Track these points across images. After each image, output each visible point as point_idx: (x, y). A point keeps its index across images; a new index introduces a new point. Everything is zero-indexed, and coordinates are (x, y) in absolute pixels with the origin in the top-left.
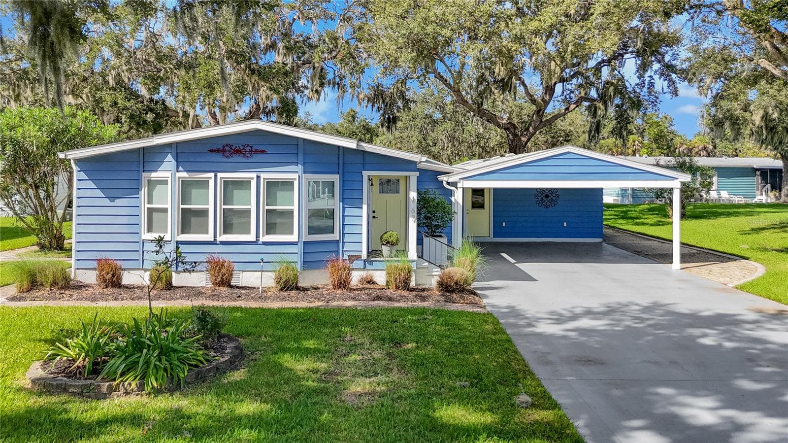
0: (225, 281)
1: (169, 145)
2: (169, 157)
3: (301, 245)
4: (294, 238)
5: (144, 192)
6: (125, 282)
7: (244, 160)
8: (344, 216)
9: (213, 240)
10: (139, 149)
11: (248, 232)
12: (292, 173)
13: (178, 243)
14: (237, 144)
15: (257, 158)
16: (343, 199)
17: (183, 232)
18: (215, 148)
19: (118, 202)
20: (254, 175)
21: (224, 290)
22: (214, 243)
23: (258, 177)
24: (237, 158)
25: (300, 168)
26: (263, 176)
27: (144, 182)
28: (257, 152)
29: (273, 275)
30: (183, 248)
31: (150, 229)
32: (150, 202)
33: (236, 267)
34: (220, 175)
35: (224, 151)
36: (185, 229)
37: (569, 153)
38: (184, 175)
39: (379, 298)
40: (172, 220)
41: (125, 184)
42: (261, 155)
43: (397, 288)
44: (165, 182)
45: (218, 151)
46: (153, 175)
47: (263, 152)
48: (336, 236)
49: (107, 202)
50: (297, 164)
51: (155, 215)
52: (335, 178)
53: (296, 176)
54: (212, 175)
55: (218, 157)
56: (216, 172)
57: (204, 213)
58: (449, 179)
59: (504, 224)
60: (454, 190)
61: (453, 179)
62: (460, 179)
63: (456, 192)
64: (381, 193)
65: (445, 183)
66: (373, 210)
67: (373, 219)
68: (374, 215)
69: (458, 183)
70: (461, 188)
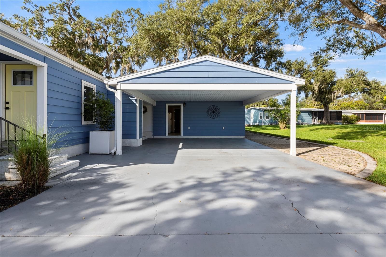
37: (207, 61)
58: (109, 82)
59: (189, 128)
60: (114, 92)
61: (112, 82)
62: (118, 82)
63: (116, 93)
64: (15, 84)
65: (106, 86)
66: (7, 101)
67: (7, 110)
68: (7, 106)
69: (117, 86)
70: (120, 90)
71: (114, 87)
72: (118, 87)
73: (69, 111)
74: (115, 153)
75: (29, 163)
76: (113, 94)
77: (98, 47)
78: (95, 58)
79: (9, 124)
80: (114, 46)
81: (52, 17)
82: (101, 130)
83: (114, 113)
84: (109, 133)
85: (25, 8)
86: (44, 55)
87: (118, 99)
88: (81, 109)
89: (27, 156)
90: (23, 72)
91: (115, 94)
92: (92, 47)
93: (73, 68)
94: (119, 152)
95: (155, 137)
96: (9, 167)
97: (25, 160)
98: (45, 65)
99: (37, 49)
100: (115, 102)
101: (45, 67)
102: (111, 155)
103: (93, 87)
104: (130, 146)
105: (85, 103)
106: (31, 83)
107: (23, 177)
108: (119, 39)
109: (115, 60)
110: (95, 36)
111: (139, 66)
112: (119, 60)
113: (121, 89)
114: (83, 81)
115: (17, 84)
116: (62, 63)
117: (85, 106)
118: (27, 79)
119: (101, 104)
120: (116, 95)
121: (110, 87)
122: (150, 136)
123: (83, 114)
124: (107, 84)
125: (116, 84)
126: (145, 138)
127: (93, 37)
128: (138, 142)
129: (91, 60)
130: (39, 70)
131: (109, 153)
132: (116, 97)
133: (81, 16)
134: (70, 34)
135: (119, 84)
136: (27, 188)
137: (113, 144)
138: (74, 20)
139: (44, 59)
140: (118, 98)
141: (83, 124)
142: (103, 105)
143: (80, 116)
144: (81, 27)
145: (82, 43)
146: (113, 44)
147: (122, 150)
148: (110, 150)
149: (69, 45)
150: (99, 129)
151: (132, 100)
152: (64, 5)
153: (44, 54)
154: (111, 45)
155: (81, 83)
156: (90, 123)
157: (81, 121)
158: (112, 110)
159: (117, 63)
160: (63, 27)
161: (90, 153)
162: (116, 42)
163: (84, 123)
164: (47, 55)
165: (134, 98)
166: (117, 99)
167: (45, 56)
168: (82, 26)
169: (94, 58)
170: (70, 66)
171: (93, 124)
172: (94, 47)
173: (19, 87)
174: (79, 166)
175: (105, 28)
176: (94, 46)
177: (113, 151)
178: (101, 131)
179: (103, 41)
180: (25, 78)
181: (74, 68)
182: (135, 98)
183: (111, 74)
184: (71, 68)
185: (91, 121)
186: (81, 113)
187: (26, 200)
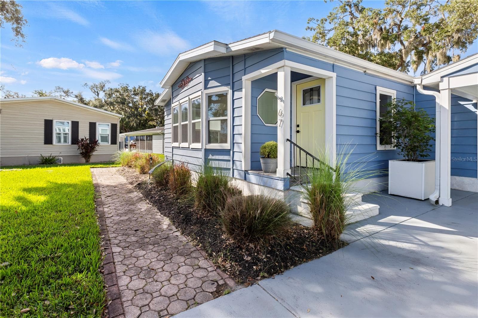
3: (203, 151)
4: (201, 145)
8: (233, 127)
9: (179, 146)
14: (185, 78)
15: (190, 85)
18: (180, 84)
23: (189, 99)
24: (185, 88)
25: (203, 86)
26: (191, 97)
28: (190, 80)
35: (182, 85)
47: (192, 79)
48: (228, 146)
52: (227, 90)
53: (201, 93)
55: (181, 90)
58: (423, 81)
60: (434, 95)
61: (431, 79)
62: (442, 77)
63: (439, 97)
64: (304, 105)
65: (418, 88)
66: (297, 124)
67: (298, 134)
68: (298, 129)
69: (440, 84)
70: (447, 89)
71: (435, 88)
72: (443, 86)
73: (359, 132)
74: (437, 202)
75: (322, 205)
76: (433, 98)
77: (388, 39)
78: (385, 56)
79: (301, 150)
80: (414, 30)
81: (332, 26)
82: (407, 158)
83: (435, 132)
84: (423, 165)
85: (309, 28)
86: (332, 63)
87: (443, 107)
88: (376, 128)
89: (321, 195)
90: (312, 90)
91: (435, 100)
92: (379, 43)
93: (365, 72)
94: (446, 200)
96: (301, 200)
97: (318, 199)
98: (334, 75)
99: (326, 57)
100: (436, 113)
101: (333, 78)
102: (426, 202)
103: (392, 93)
104: (460, 189)
105: (382, 118)
106: (319, 101)
107: (316, 221)
108: (423, 15)
109: (415, 50)
110: (383, 27)
111: (461, 48)
112: (423, 48)
113: (449, 89)
114: (378, 88)
115: (306, 103)
116: (353, 67)
117: (381, 122)
118: (315, 98)
119: (409, 118)
120: (437, 101)
121: (425, 88)
123: (378, 135)
124: (419, 84)
125: (439, 79)
127: (381, 29)
129: (379, 60)
130: (327, 82)
131: (423, 199)
132: (439, 104)
133: (364, 9)
134: (352, 36)
135: (446, 79)
136: (321, 238)
138: (356, 18)
139: (333, 68)
140: (442, 105)
141: (378, 150)
142: (413, 119)
143: (375, 137)
144: (366, 22)
145: (366, 43)
146: (413, 26)
147: (451, 198)
148: (428, 194)
149: (352, 50)
150: (402, 157)
151: (465, 105)
152: (345, 4)
153: (332, 61)
154: (409, 29)
155: (375, 91)
156: (388, 147)
157: (376, 145)
158: (430, 126)
159: (419, 54)
160: (344, 31)
161: (389, 193)
162: (418, 22)
163: (379, 148)
164: (336, 61)
165: (472, 101)
166: (441, 107)
167: (334, 64)
168: (366, 20)
169: (383, 57)
170: (360, 70)
171: (392, 148)
172: (382, 42)
173: (308, 107)
174: (378, 213)
175: (400, 8)
176: (382, 40)
177: (433, 198)
178: (408, 160)
179: (396, 29)
180: (314, 97)
181: (367, 71)
182: (474, 101)
183: (408, 72)
184: (362, 71)
185: (390, 145)
186: (376, 134)
187: (320, 257)
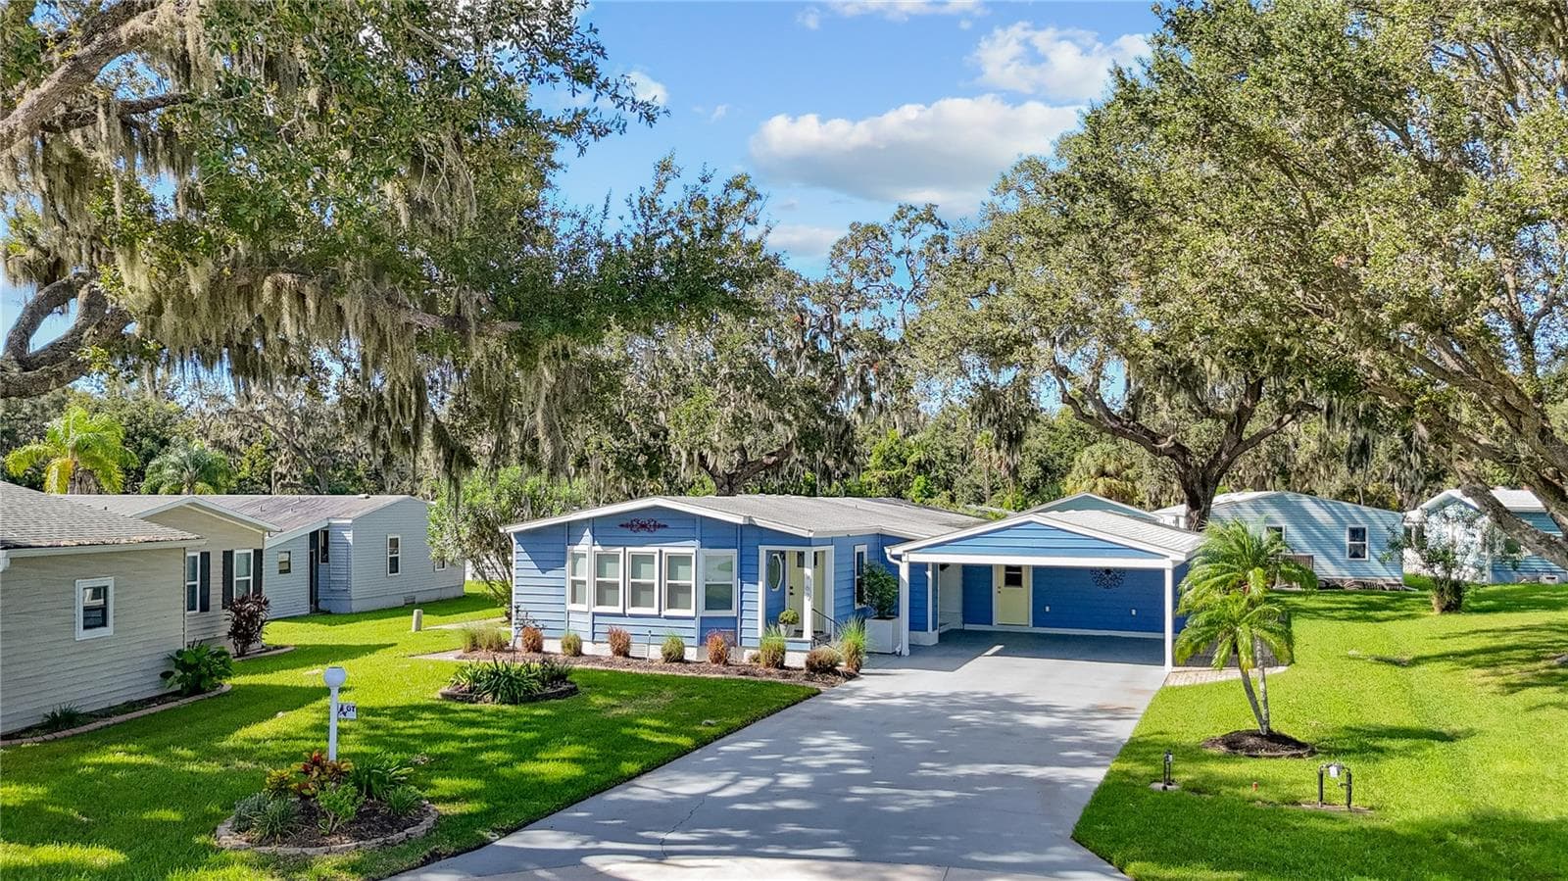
0: (623, 651)
1: (588, 520)
2: (587, 532)
3: (698, 620)
4: (691, 613)
5: (569, 564)
6: (545, 649)
7: (649, 534)
8: (742, 593)
9: (621, 612)
10: (564, 523)
11: (652, 606)
12: (689, 548)
13: (594, 614)
14: (643, 520)
15: (660, 532)
16: (741, 575)
17: (598, 604)
18: (624, 522)
19: (549, 574)
20: (656, 549)
21: (620, 658)
22: (623, 615)
23: (661, 552)
24: (643, 533)
25: (697, 543)
26: (665, 550)
27: (569, 555)
28: (659, 526)
29: (660, 647)
30: (598, 620)
31: (574, 601)
32: (574, 574)
33: (633, 639)
34: (628, 549)
35: (632, 526)
36: (600, 602)
37: (1030, 522)
38: (598, 548)
39: (745, 674)
40: (590, 591)
41: (551, 557)
42: (664, 530)
43: (768, 665)
44: (584, 556)
45: (627, 526)
46: (576, 548)
47: (665, 526)
48: (733, 613)
49: (539, 573)
50: (694, 539)
51: (578, 586)
52: (733, 553)
53: (693, 550)
54: (622, 549)
55: (627, 532)
56: (625, 546)
57: (616, 586)
59: (1047, 609)
60: (899, 563)
62: (904, 552)
63: (902, 566)
69: (902, 556)
70: (906, 560)
71: (898, 557)
72: (904, 559)
74: (899, 651)
76: (898, 566)
84: (890, 622)
87: (904, 576)
88: (854, 587)
91: (899, 569)
94: (906, 651)
95: (968, 627)
103: (865, 548)
104: (920, 642)
105: (858, 577)
113: (909, 563)
114: (856, 547)
121: (893, 557)
122: (957, 623)
126: (944, 629)
128: (930, 637)
131: (890, 652)
132: (901, 574)
135: (905, 555)
137: (897, 640)
140: (904, 574)
141: (855, 607)
147: (909, 648)
148: (894, 647)
150: (877, 616)
155: (854, 551)
156: (866, 607)
157: (852, 603)
163: (857, 606)
166: (902, 576)
177: (896, 649)
178: (880, 618)
185: (868, 605)
